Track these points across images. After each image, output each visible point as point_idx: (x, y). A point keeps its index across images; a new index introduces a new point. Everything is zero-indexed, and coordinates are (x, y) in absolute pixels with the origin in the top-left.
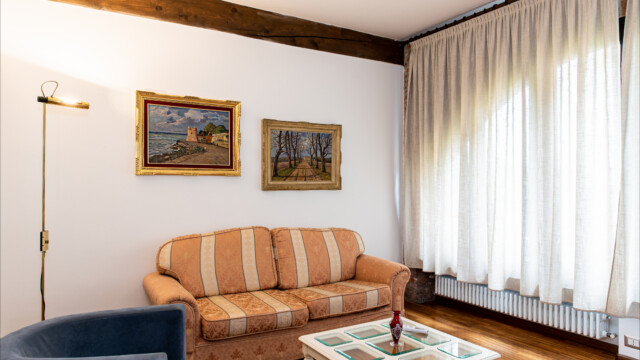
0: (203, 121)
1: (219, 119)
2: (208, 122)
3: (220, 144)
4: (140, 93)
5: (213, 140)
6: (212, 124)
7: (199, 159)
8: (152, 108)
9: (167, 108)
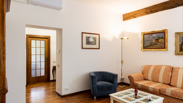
0: (157, 36)
1: (161, 35)
2: (158, 37)
3: (161, 42)
4: (142, 33)
5: (159, 41)
6: (159, 37)
7: (156, 46)
8: (145, 35)
9: (148, 35)
